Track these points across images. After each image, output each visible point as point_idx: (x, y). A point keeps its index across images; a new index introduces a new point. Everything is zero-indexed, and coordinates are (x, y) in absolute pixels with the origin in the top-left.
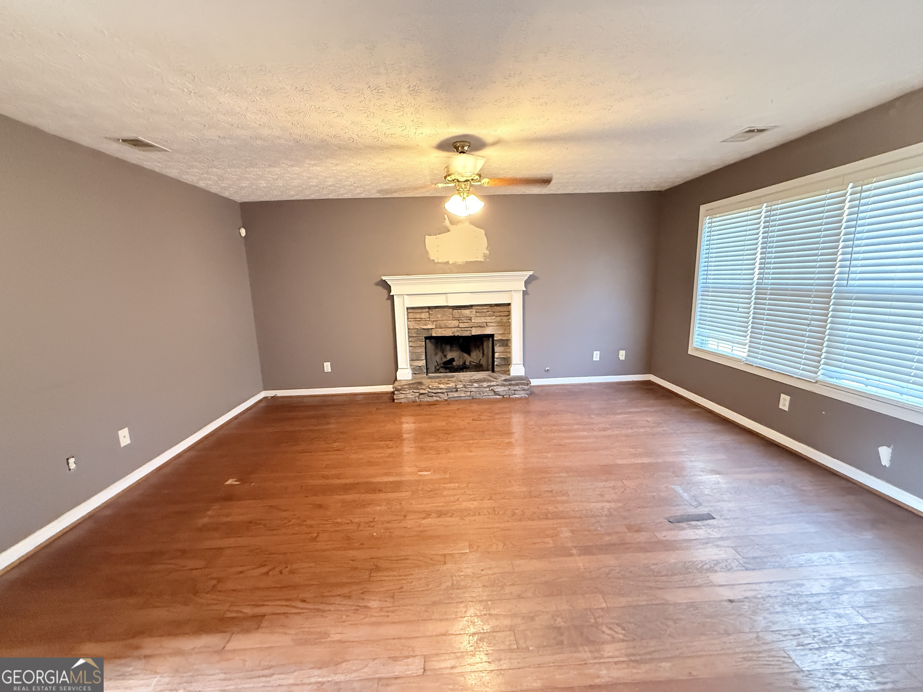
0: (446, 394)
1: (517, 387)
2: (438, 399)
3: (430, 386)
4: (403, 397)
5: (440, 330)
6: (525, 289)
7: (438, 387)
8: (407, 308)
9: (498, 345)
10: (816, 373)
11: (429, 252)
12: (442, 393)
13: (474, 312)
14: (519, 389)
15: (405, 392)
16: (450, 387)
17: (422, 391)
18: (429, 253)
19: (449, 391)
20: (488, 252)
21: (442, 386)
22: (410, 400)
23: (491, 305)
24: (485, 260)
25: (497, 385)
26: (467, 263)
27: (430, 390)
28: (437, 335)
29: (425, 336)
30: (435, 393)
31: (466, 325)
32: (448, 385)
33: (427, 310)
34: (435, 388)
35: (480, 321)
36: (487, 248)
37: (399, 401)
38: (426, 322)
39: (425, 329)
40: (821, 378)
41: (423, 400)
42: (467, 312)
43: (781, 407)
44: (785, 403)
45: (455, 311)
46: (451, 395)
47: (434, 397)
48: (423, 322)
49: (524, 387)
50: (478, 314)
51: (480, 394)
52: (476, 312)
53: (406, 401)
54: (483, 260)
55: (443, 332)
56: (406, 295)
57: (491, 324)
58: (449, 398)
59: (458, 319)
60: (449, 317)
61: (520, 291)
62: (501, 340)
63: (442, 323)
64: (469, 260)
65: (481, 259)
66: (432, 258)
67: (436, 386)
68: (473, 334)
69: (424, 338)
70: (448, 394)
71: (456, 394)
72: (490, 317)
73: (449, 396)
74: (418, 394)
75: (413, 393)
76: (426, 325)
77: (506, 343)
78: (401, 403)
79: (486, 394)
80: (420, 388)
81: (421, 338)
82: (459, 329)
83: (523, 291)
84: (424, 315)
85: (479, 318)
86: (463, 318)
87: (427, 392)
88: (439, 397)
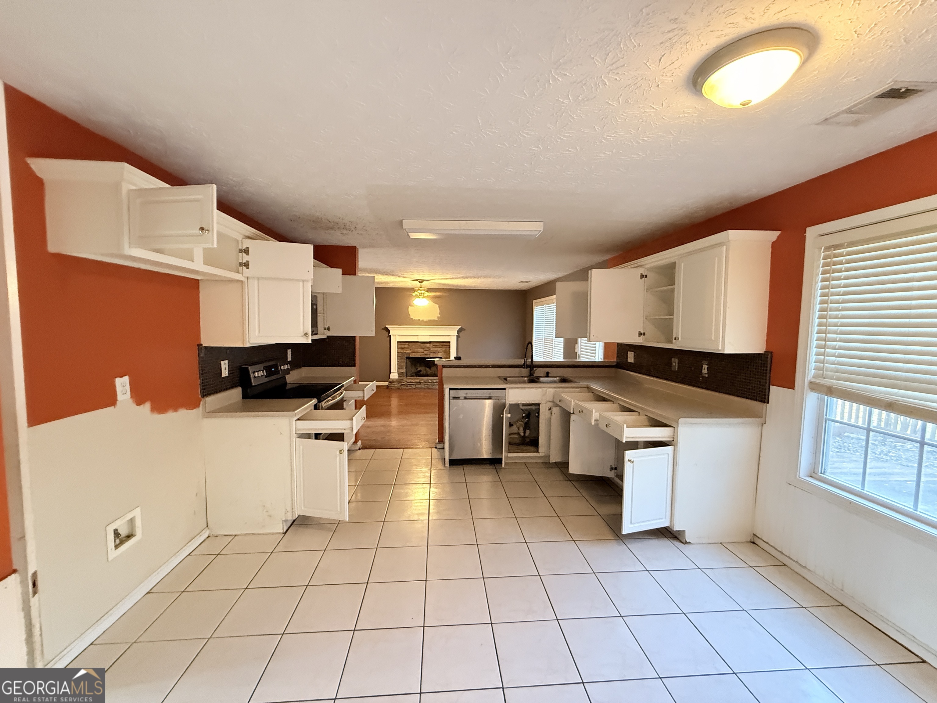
0: (415, 385)
3: (407, 382)
4: (393, 387)
5: (414, 354)
6: (458, 335)
8: (398, 342)
12: (413, 385)
13: (432, 345)
15: (394, 384)
17: (403, 384)
18: (410, 315)
19: (417, 384)
20: (440, 316)
21: (413, 381)
22: (397, 388)
23: (440, 342)
28: (412, 357)
29: (406, 356)
30: (409, 385)
31: (427, 352)
32: (416, 381)
33: (407, 343)
36: (439, 314)
38: (407, 349)
39: (406, 353)
41: (403, 387)
42: (428, 345)
45: (422, 344)
47: (409, 387)
48: (405, 350)
50: (434, 347)
51: (432, 386)
53: (395, 389)
54: (437, 319)
55: (416, 355)
56: (397, 335)
57: (440, 352)
58: (416, 387)
59: (424, 348)
60: (419, 347)
61: (455, 335)
63: (416, 350)
64: (430, 319)
65: (436, 319)
66: (411, 318)
67: (410, 382)
68: (431, 357)
69: (405, 358)
71: (420, 386)
72: (440, 348)
74: (401, 384)
75: (398, 384)
76: (407, 351)
78: (392, 389)
79: (435, 386)
80: (402, 382)
82: (424, 354)
84: (406, 346)
86: (426, 348)
87: (405, 384)
88: (412, 387)
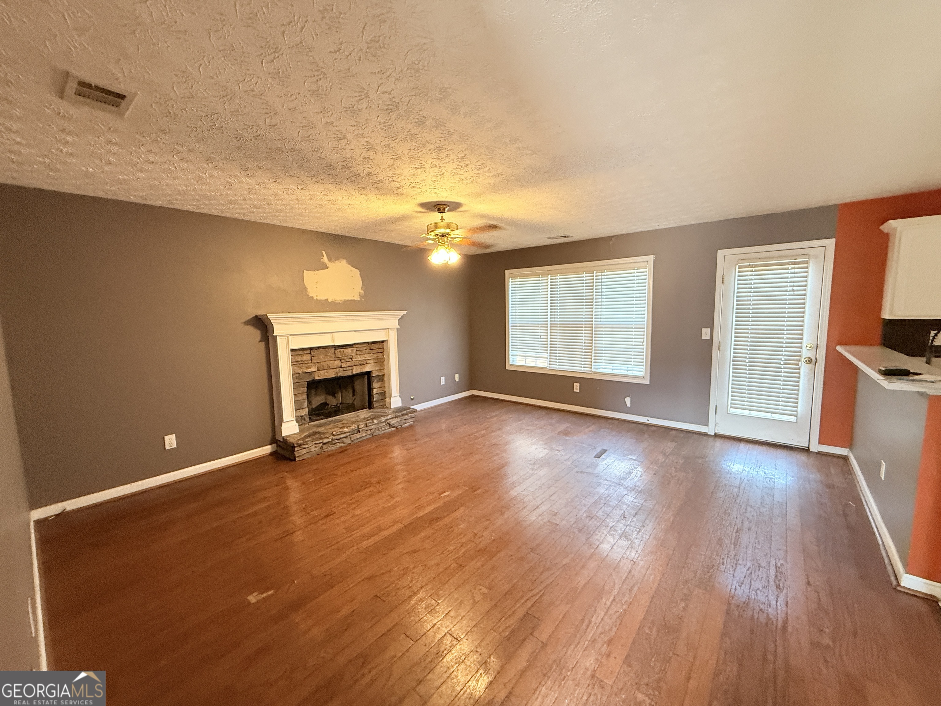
0: (349, 437)
1: (407, 416)
2: (342, 445)
3: (334, 433)
4: (305, 452)
5: (322, 372)
6: (399, 327)
7: (342, 431)
8: (292, 350)
9: (376, 381)
10: (591, 368)
11: (308, 288)
12: (346, 437)
13: (355, 351)
14: (409, 418)
15: (307, 446)
16: (353, 429)
17: (326, 441)
18: (308, 290)
19: (352, 433)
20: (363, 292)
21: (346, 430)
22: (314, 453)
23: (368, 343)
24: (361, 298)
25: (393, 418)
26: (345, 301)
27: (334, 438)
28: (320, 378)
29: (308, 380)
30: (338, 439)
31: (349, 364)
32: (351, 428)
33: (308, 352)
34: (339, 433)
35: (360, 359)
36: (362, 288)
37: (301, 458)
38: (309, 364)
39: (307, 373)
40: (593, 370)
41: (326, 450)
42: (348, 351)
43: (575, 390)
44: (577, 387)
45: (338, 350)
46: (354, 437)
47: (338, 444)
48: (306, 365)
49: (411, 415)
50: (358, 353)
51: (378, 430)
52: (357, 350)
53: (309, 456)
54: (359, 299)
55: (326, 374)
56: (290, 335)
57: (369, 361)
58: (352, 441)
59: (341, 358)
60: (331, 357)
61: (394, 328)
62: (378, 375)
63: (325, 364)
64: (347, 299)
65: (357, 298)
66: (311, 295)
67: (340, 432)
68: (354, 373)
69: (306, 383)
70: (350, 438)
71: (358, 436)
72: (368, 355)
73: (352, 439)
74: (322, 444)
75: (316, 445)
76: (308, 368)
77: (381, 378)
78: (304, 459)
79: (383, 429)
80: (323, 437)
81: (304, 383)
82: (341, 369)
83: (397, 328)
84: (307, 358)
85: (359, 356)
86: (346, 358)
87: (330, 440)
88: (343, 442)
